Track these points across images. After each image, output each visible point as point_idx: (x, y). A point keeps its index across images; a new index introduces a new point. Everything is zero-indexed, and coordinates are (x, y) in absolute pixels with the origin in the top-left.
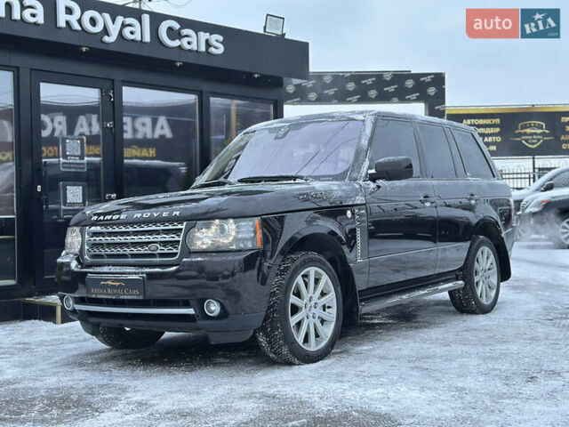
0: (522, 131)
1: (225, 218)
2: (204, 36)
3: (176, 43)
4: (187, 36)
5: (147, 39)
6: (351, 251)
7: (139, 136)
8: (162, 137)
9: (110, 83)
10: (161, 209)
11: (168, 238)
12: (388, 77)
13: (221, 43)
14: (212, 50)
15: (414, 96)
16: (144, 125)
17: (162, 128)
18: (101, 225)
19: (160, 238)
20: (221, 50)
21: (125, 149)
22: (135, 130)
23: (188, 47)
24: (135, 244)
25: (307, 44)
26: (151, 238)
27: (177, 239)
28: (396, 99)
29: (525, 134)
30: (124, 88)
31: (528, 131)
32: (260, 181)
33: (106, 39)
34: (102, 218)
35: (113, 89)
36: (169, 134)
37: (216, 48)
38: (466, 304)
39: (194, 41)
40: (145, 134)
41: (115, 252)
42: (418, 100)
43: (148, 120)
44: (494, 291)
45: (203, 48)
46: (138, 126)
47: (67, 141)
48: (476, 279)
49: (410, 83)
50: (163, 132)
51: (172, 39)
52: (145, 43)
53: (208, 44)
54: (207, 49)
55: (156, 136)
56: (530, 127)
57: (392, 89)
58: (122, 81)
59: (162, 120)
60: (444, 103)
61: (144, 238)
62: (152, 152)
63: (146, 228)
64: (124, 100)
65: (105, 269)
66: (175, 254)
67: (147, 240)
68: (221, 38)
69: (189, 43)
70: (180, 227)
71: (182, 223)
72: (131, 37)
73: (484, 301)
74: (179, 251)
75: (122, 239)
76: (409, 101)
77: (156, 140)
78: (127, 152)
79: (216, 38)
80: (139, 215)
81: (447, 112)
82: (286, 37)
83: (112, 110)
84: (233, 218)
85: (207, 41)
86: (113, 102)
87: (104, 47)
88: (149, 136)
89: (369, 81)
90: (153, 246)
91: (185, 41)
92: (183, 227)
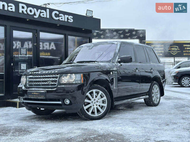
0: (171, 49)
1: (72, 73)
2: (66, 16)
3: (57, 18)
4: (61, 16)
5: (48, 17)
6: (112, 85)
7: (45, 49)
8: (53, 49)
9: (36, 31)
10: (52, 70)
11: (54, 79)
12: (127, 31)
13: (72, 19)
14: (69, 21)
15: (135, 37)
16: (46, 45)
17: (52, 46)
18: (32, 75)
19: (51, 79)
20: (72, 21)
21: (40, 53)
22: (43, 47)
23: (61, 20)
24: (43, 81)
25: (100, 19)
26: (48, 79)
27: (56, 80)
28: (129, 38)
29: (172, 50)
30: (40, 33)
31: (173, 49)
32: (83, 63)
33: (35, 17)
34: (33, 73)
35: (37, 33)
36: (55, 48)
37: (70, 20)
38: (149, 103)
39: (63, 18)
40: (47, 48)
41: (37, 84)
42: (137, 38)
43: (48, 44)
44: (159, 99)
45: (66, 20)
46: (44, 45)
47: (22, 49)
48: (153, 95)
49: (134, 33)
50: (52, 48)
51: (56, 17)
52: (47, 18)
53: (68, 19)
54: (67, 21)
55: (50, 49)
56: (173, 48)
57: (128, 35)
58: (40, 30)
59: (52, 44)
60: (145, 39)
61: (46, 79)
62: (49, 54)
63: (47, 76)
64: (40, 37)
65: (33, 89)
66: (56, 85)
67: (47, 80)
68: (72, 17)
69: (62, 18)
70: (57, 76)
71: (58, 75)
72: (43, 16)
73: (155, 102)
74: (57, 84)
75: (39, 80)
76: (134, 39)
77: (50, 50)
78: (41, 54)
79: (70, 17)
80: (45, 72)
81: (146, 42)
82: (93, 17)
83: (36, 40)
84: (74, 73)
85: (67, 18)
86: (37, 37)
87: (34, 19)
88: (48, 49)
89: (121, 32)
90: (49, 82)
91: (60, 18)
92: (58, 76)
